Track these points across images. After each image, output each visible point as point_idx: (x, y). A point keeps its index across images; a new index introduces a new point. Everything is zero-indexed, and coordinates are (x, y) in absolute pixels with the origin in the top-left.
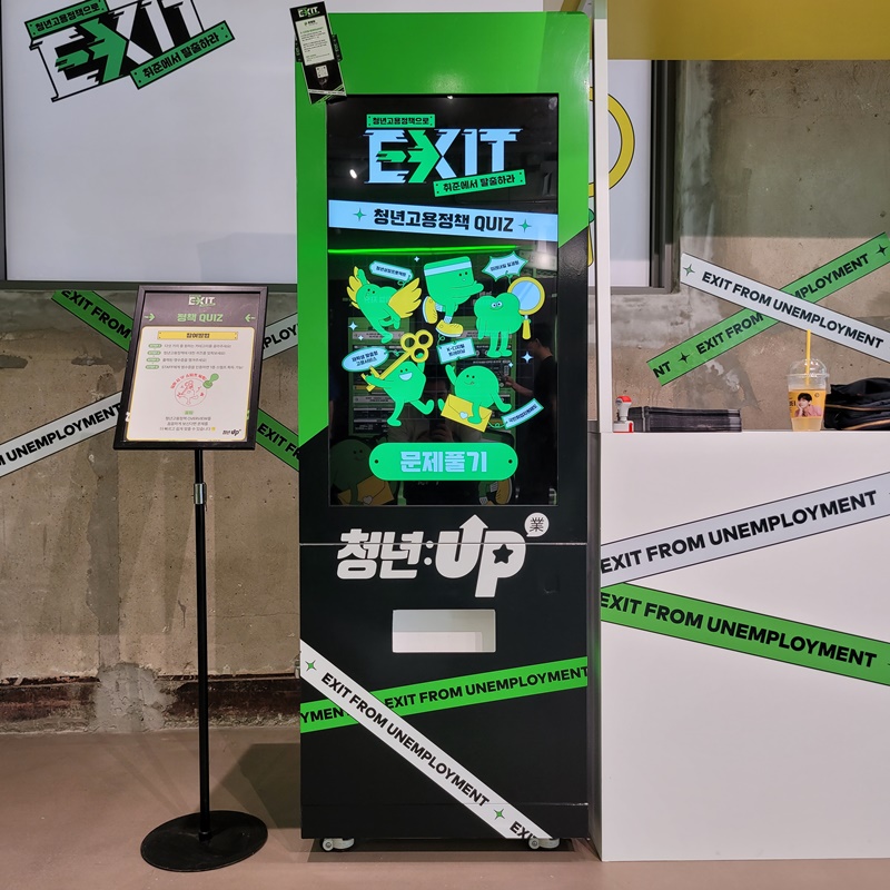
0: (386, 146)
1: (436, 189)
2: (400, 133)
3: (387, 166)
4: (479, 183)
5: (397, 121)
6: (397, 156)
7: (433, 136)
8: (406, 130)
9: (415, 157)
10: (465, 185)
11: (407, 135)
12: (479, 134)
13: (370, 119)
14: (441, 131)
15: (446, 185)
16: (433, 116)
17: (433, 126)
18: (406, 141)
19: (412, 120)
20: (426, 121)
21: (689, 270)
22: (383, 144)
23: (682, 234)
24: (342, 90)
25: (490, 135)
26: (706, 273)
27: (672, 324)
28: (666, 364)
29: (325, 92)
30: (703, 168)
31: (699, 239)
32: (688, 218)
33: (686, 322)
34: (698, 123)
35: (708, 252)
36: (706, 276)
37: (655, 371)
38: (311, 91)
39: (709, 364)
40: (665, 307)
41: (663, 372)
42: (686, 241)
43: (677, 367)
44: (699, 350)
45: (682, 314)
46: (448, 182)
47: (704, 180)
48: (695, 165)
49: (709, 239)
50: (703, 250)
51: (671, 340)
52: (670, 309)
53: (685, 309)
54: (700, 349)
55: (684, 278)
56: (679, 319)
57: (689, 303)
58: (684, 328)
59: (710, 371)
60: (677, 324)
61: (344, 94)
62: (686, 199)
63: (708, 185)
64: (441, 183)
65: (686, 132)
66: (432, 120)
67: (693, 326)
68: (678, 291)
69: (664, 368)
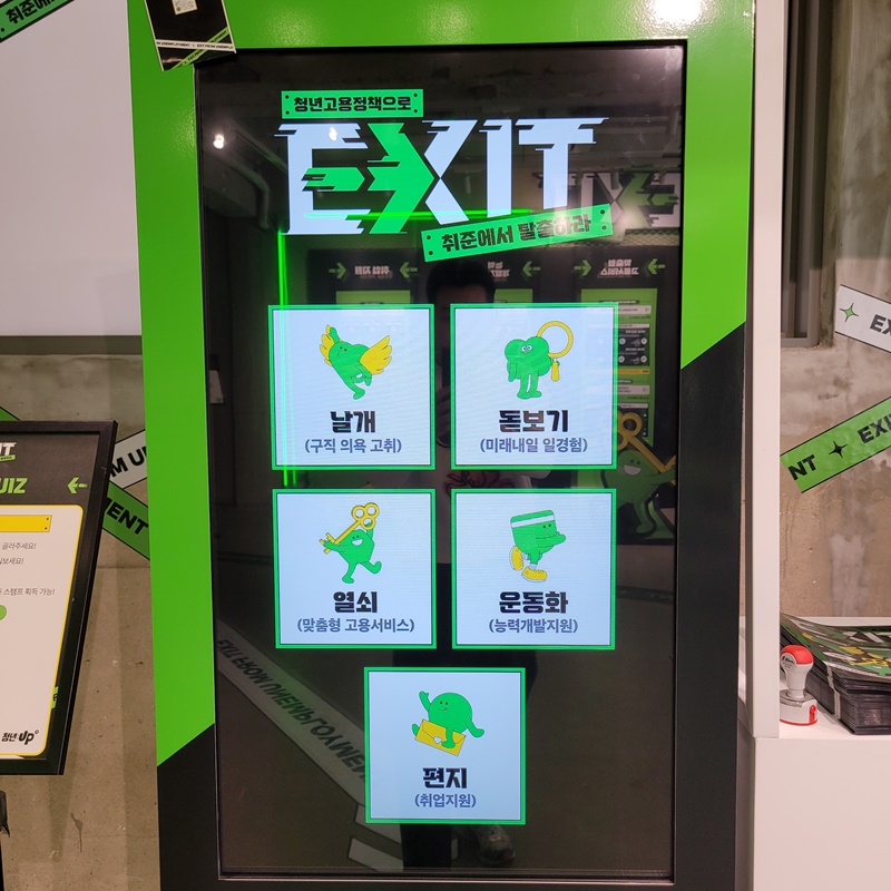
0: (322, 158)
1: (427, 246)
2: (352, 130)
3: (326, 199)
4: (517, 234)
5: (345, 102)
6: (346, 179)
7: (419, 134)
8: (363, 123)
9: (382, 179)
10: (487, 237)
11: (366, 134)
12: (516, 130)
13: (288, 100)
14: (436, 124)
15: (446, 238)
16: (420, 92)
17: (420, 114)
18: (363, 146)
19: (377, 102)
20: (405, 102)
21: (850, 312)
22: (315, 152)
23: (839, 255)
24: (227, 40)
25: (541, 131)
26: (877, 317)
27: (820, 397)
28: (809, 459)
29: (192, 45)
30: (876, 148)
31: (867, 263)
32: (849, 231)
33: (843, 394)
34: (870, 77)
35: (880, 284)
36: (876, 323)
37: (792, 470)
38: (163, 43)
39: (878, 459)
40: (810, 371)
41: (803, 472)
42: (846, 266)
43: (826, 463)
44: (863, 437)
45: (837, 382)
46: (450, 231)
47: (877, 168)
48: (864, 145)
49: (882, 262)
50: (872, 279)
51: (818, 422)
52: (818, 374)
53: (841, 372)
54: (864, 435)
55: (841, 325)
56: (832, 390)
57: (848, 364)
58: (839, 403)
59: (879, 469)
60: (828, 396)
61: (231, 48)
62: (847, 198)
63: (883, 176)
64: (437, 234)
65: (851, 91)
66: (417, 101)
67: (853, 399)
68: (831, 345)
69: (806, 465)
